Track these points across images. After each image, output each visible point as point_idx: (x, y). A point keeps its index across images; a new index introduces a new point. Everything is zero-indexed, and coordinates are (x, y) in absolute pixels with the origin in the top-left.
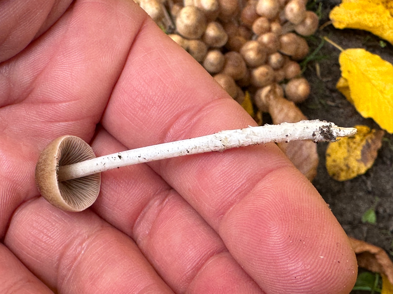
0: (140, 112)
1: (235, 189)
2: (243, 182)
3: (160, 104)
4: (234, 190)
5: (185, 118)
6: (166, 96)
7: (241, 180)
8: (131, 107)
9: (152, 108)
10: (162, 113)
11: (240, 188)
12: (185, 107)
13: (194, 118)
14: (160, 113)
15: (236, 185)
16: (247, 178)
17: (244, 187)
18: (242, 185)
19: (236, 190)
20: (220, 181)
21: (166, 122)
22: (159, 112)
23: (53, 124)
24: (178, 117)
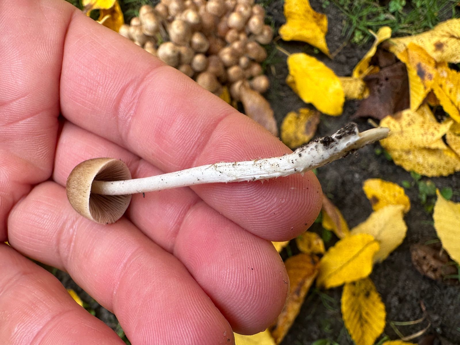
0: (88, 94)
1: (193, 143)
2: (198, 136)
3: (103, 83)
4: (193, 145)
5: (130, 90)
6: (108, 74)
7: (196, 134)
8: (79, 92)
9: (97, 88)
10: (108, 90)
11: (196, 142)
12: (127, 80)
13: (139, 89)
14: (106, 91)
15: (193, 140)
16: (201, 131)
17: (201, 139)
18: (198, 139)
19: (194, 145)
20: (179, 140)
21: (115, 98)
22: (104, 90)
23: (13, 125)
24: (123, 91)
